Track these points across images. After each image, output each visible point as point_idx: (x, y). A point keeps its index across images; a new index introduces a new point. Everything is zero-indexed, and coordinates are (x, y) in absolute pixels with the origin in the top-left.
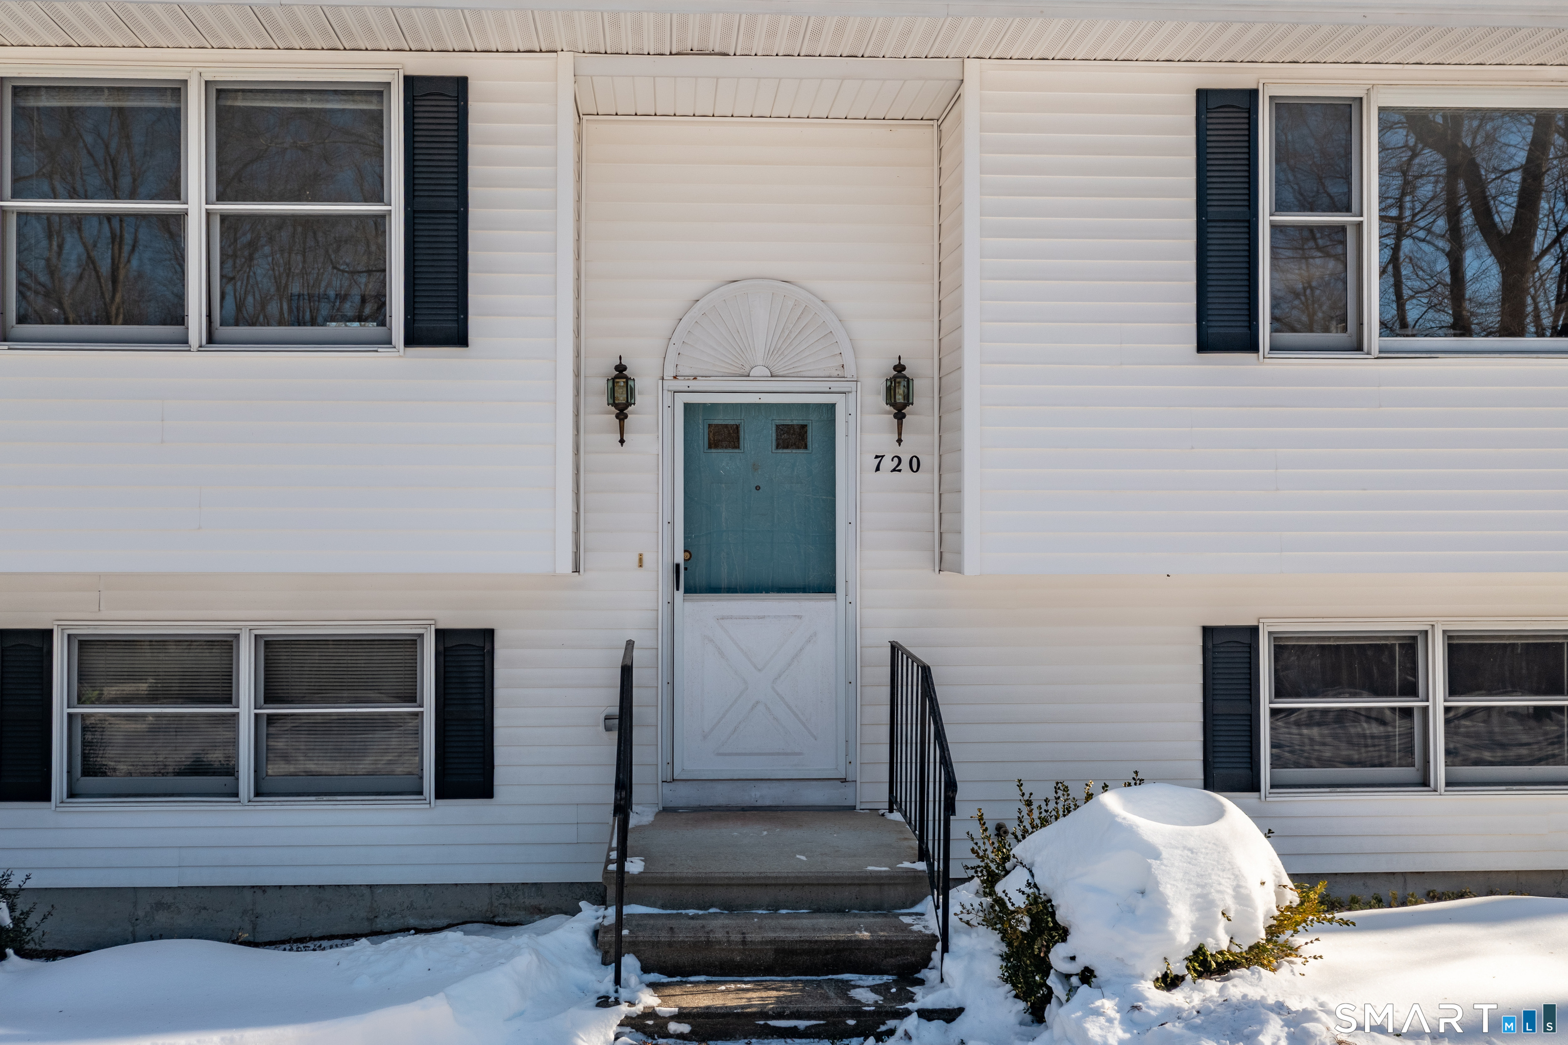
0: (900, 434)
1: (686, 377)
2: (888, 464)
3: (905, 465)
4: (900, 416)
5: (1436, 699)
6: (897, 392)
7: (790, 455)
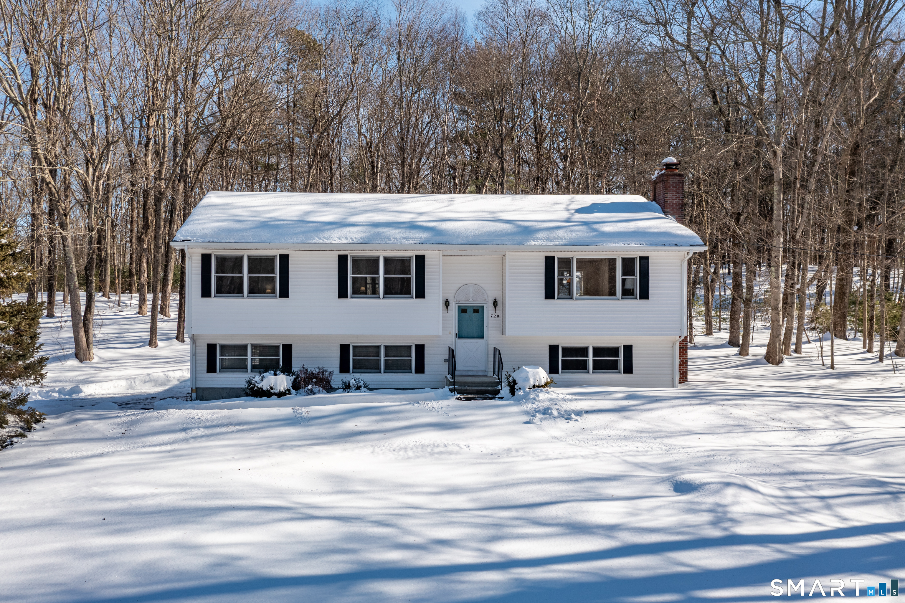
0: (496, 311)
1: (458, 301)
2: (492, 316)
3: (496, 316)
4: (496, 308)
5: (591, 358)
6: (495, 304)
7: (476, 314)
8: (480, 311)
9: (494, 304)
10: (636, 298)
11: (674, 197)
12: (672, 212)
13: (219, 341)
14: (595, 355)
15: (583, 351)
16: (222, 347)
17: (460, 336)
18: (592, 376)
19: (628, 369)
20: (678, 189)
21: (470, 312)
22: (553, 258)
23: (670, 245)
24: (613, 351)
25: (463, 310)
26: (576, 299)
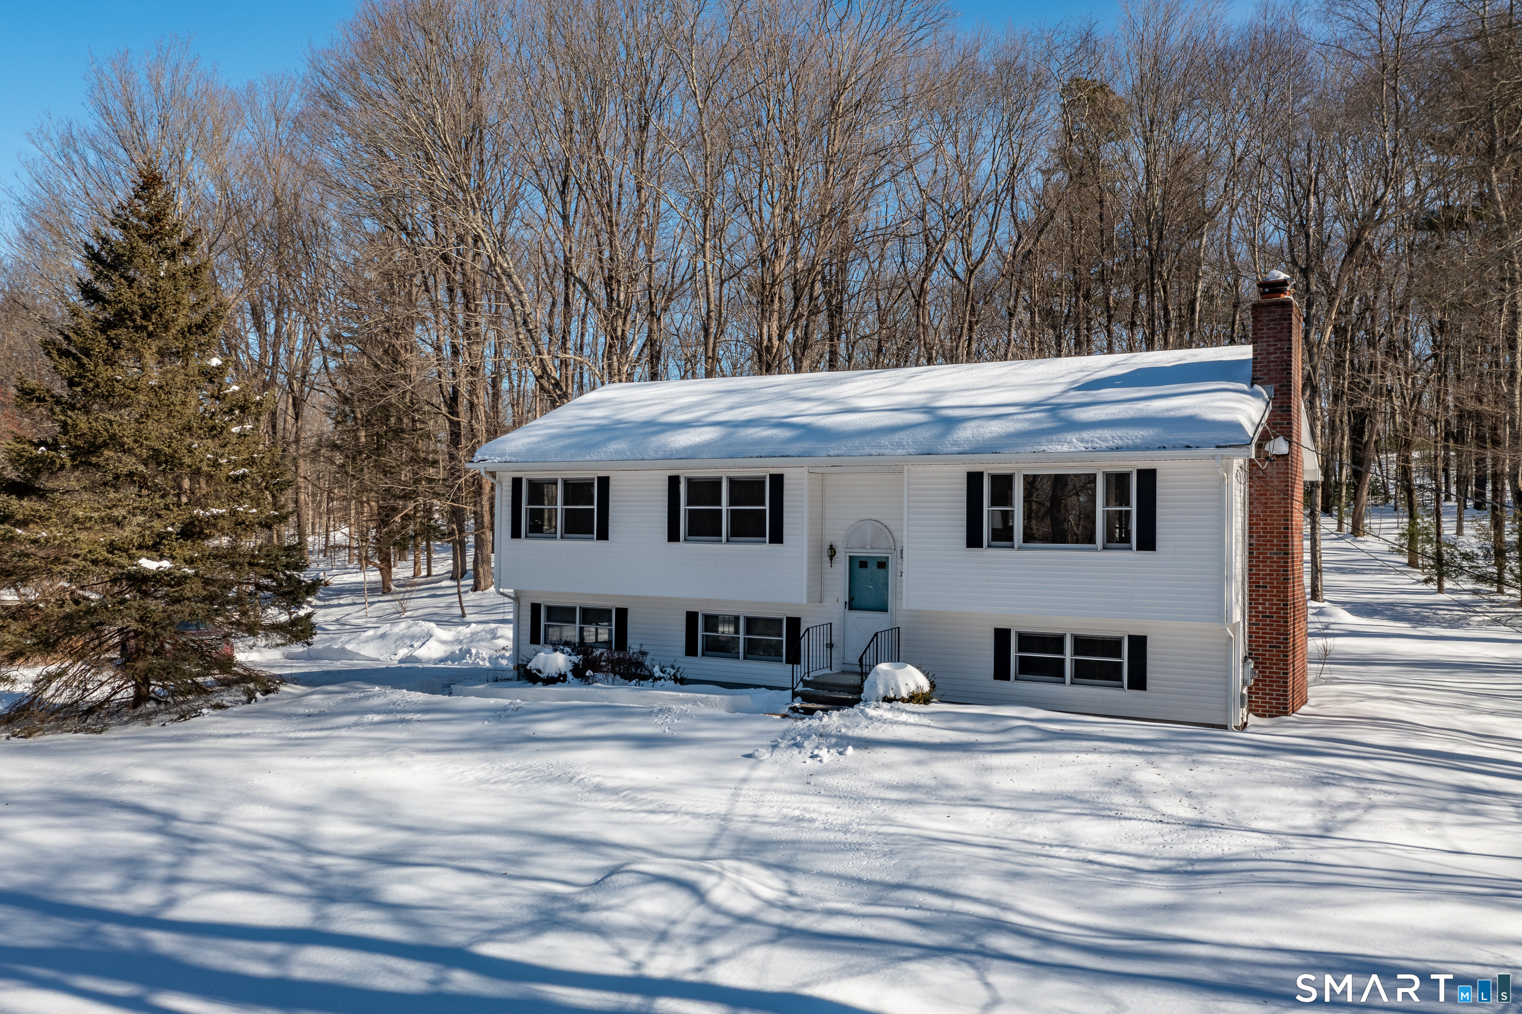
5: (1068, 656)
7: (877, 570)
8: (887, 565)
10: (1131, 549)
11: (1272, 349)
12: (1266, 378)
13: (545, 601)
14: (1076, 652)
15: (1055, 642)
16: (549, 609)
17: (851, 606)
18: (1067, 690)
19: (1138, 681)
20: (1281, 331)
21: (872, 566)
22: (981, 474)
23: (1174, 448)
24: (1111, 646)
25: (858, 564)
26: (1020, 548)
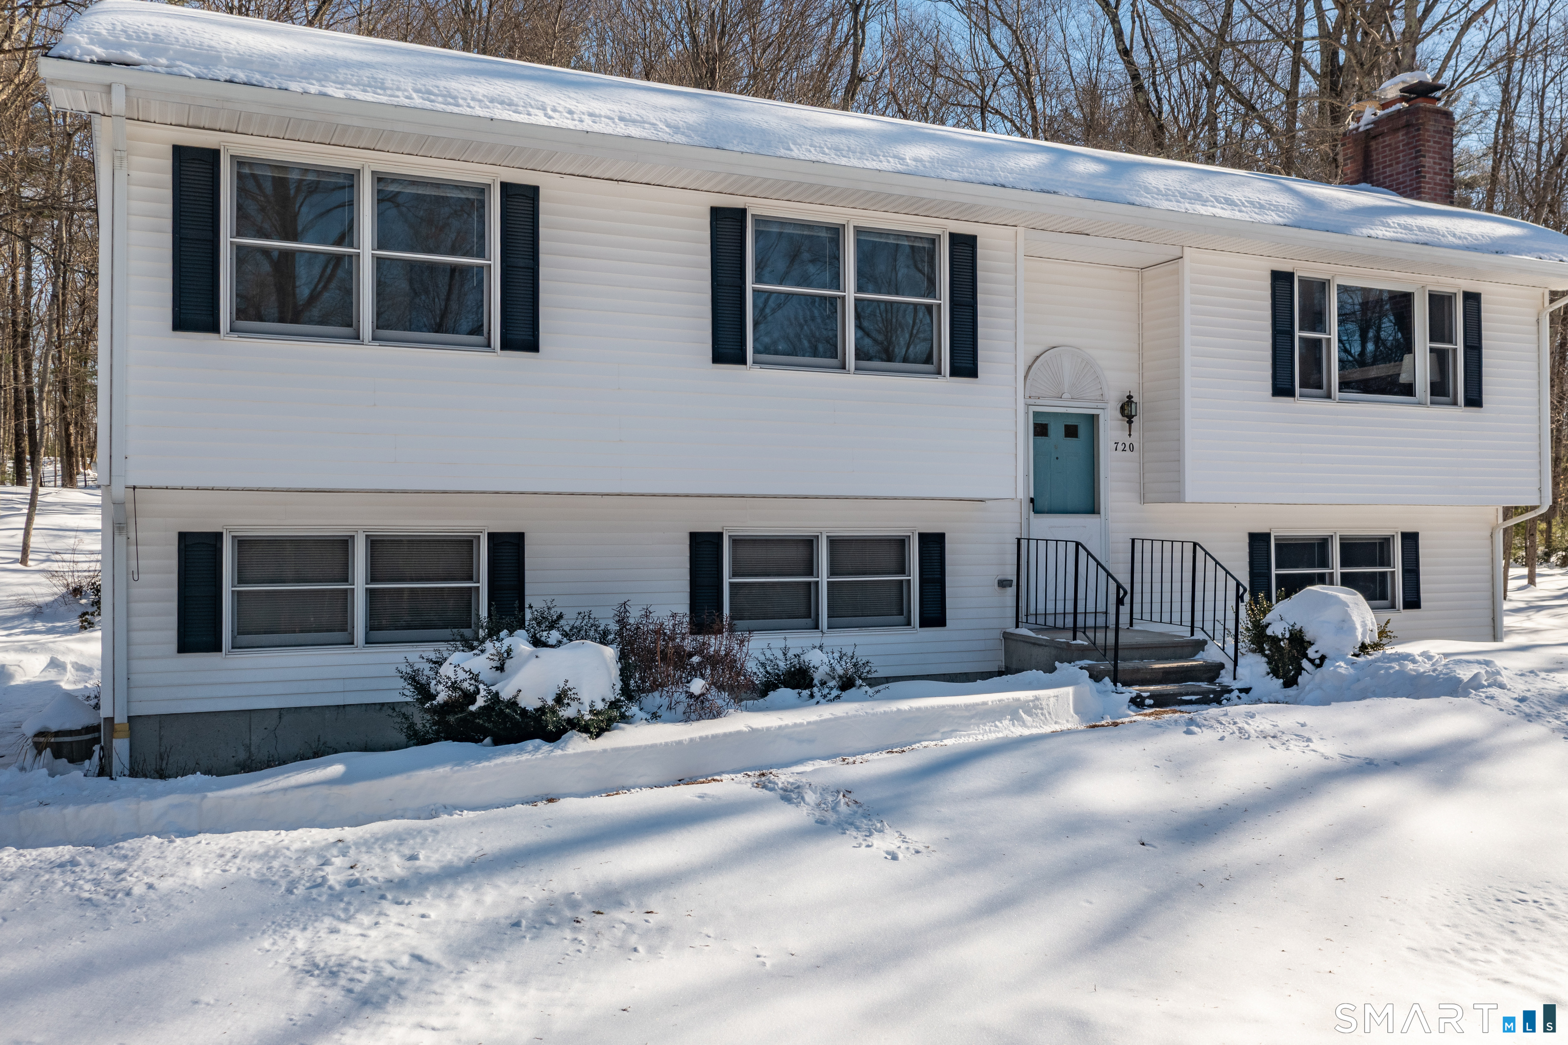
0: (1130, 431)
1: (1035, 397)
2: (1120, 447)
3: (1127, 448)
4: (1130, 422)
5: (1337, 569)
6: (1127, 410)
7: (1071, 441)
8: (1082, 431)
9: (1122, 409)
13: (233, 524)
14: (1343, 561)
16: (245, 546)
17: (1037, 506)
21: (1060, 431)
22: (1289, 279)
25: (1043, 428)
26: (1340, 400)
